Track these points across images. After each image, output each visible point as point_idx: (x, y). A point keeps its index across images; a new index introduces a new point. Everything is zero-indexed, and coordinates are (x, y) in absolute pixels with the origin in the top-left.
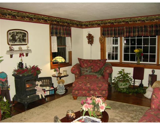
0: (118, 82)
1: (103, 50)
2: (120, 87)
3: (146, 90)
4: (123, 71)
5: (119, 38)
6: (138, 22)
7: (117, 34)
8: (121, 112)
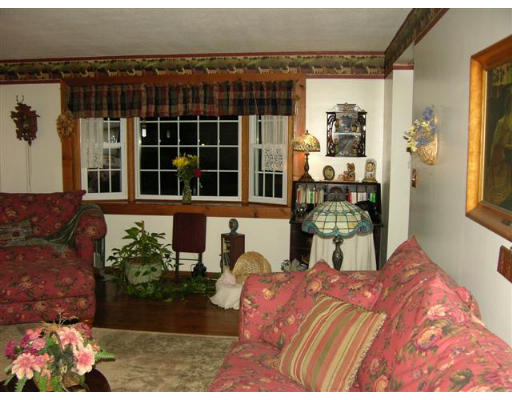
0: (128, 264)
1: (70, 160)
2: (135, 280)
3: (217, 284)
4: (140, 229)
5: (123, 122)
6: (184, 72)
7: (117, 109)
8: (146, 361)
